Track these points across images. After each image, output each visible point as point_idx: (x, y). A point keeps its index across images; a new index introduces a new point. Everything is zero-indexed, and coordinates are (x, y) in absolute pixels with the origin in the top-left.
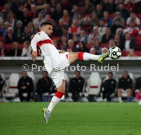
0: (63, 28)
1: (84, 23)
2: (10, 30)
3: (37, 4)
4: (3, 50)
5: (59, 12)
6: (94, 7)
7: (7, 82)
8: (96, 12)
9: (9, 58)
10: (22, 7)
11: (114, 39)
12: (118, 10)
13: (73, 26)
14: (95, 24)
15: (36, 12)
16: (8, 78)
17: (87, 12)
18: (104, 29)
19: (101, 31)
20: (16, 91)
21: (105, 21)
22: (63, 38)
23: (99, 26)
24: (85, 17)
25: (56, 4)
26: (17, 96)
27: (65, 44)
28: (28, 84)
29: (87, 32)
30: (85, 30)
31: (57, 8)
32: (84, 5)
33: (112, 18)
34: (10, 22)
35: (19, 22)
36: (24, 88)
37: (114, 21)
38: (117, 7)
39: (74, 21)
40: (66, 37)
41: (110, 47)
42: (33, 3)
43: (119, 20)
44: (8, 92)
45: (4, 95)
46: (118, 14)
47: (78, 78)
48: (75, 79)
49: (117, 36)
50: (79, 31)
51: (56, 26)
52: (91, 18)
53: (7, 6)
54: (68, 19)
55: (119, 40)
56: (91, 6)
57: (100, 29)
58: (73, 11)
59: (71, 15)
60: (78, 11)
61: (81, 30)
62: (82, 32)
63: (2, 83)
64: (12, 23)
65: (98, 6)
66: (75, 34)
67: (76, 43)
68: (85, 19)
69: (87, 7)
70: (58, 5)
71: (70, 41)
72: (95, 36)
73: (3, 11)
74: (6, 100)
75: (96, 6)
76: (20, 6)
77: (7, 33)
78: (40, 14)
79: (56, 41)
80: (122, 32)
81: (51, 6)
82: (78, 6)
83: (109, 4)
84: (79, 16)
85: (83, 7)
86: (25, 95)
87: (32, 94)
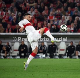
0: (45, 16)
1: (57, 14)
2: (15, 18)
3: (30, 3)
4: (10, 29)
5: (42, 8)
6: (62, 5)
7: (12, 47)
8: (64, 7)
9: (14, 34)
10: (21, 5)
11: (74, 23)
12: (76, 6)
13: (50, 15)
14: (63, 14)
15: (29, 8)
16: (13, 45)
17: (59, 8)
18: (68, 17)
19: (67, 18)
20: (18, 52)
21: (69, 13)
22: (45, 22)
23: (65, 15)
24: (57, 10)
25: (41, 3)
26: (18, 55)
27: (45, 25)
28: (25, 48)
29: (58, 19)
30: (57, 18)
31: (41, 6)
32: (57, 3)
33: (73, 11)
34: (15, 13)
35: (20, 13)
36: (22, 50)
37: (74, 13)
38: (76, 5)
39: (51, 13)
40: (47, 22)
41: (71, 27)
42: (27, 2)
43: (77, 12)
44: (13, 53)
45: (10, 55)
46: (76, 9)
47: (53, 45)
48: (51, 45)
49: (76, 21)
50: (54, 18)
51: (41, 15)
52: (61, 11)
53: (13, 4)
54: (47, 12)
55: (77, 23)
56: (61, 4)
57: (66, 17)
58: (50, 7)
59: (49, 9)
60: (53, 7)
61: (55, 17)
62: (56, 19)
63: (9, 47)
64: (15, 14)
65: (65, 4)
66: (51, 20)
67: (52, 25)
68: (57, 11)
69: (58, 5)
70: (42, 4)
71: (49, 24)
72: (63, 21)
73: (11, 7)
74: (12, 58)
75: (64, 4)
76: (20, 4)
77: (13, 20)
78: (31, 9)
79: (40, 24)
80: (78, 19)
81: (38, 4)
82: (54, 4)
83: (71, 3)
84: (54, 10)
85: (56, 5)
86: (23, 54)
87: (27, 54)
